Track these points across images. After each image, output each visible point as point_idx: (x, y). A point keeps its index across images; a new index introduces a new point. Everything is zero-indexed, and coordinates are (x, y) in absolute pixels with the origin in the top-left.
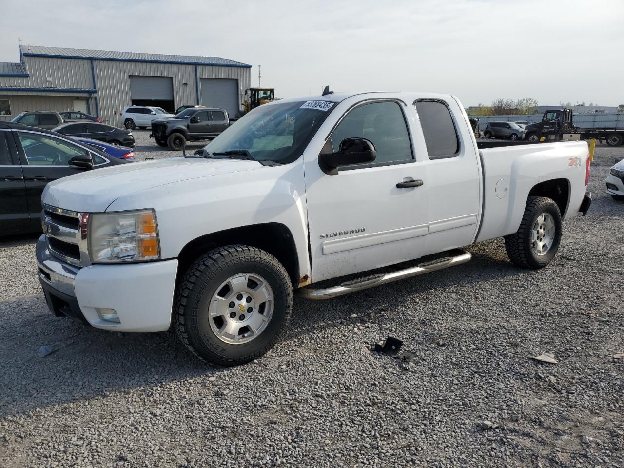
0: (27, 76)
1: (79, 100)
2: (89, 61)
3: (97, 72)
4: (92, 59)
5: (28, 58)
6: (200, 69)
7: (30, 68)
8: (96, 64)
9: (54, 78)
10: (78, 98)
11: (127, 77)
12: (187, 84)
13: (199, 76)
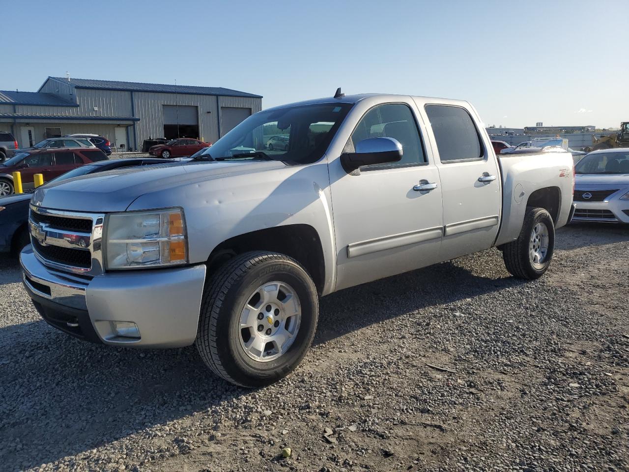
0: (78, 106)
1: (120, 127)
2: (130, 93)
3: (135, 102)
4: (132, 91)
5: (79, 90)
6: (221, 98)
7: (80, 100)
8: (136, 95)
9: (99, 107)
10: (119, 125)
11: (160, 107)
12: (210, 112)
13: (220, 105)
